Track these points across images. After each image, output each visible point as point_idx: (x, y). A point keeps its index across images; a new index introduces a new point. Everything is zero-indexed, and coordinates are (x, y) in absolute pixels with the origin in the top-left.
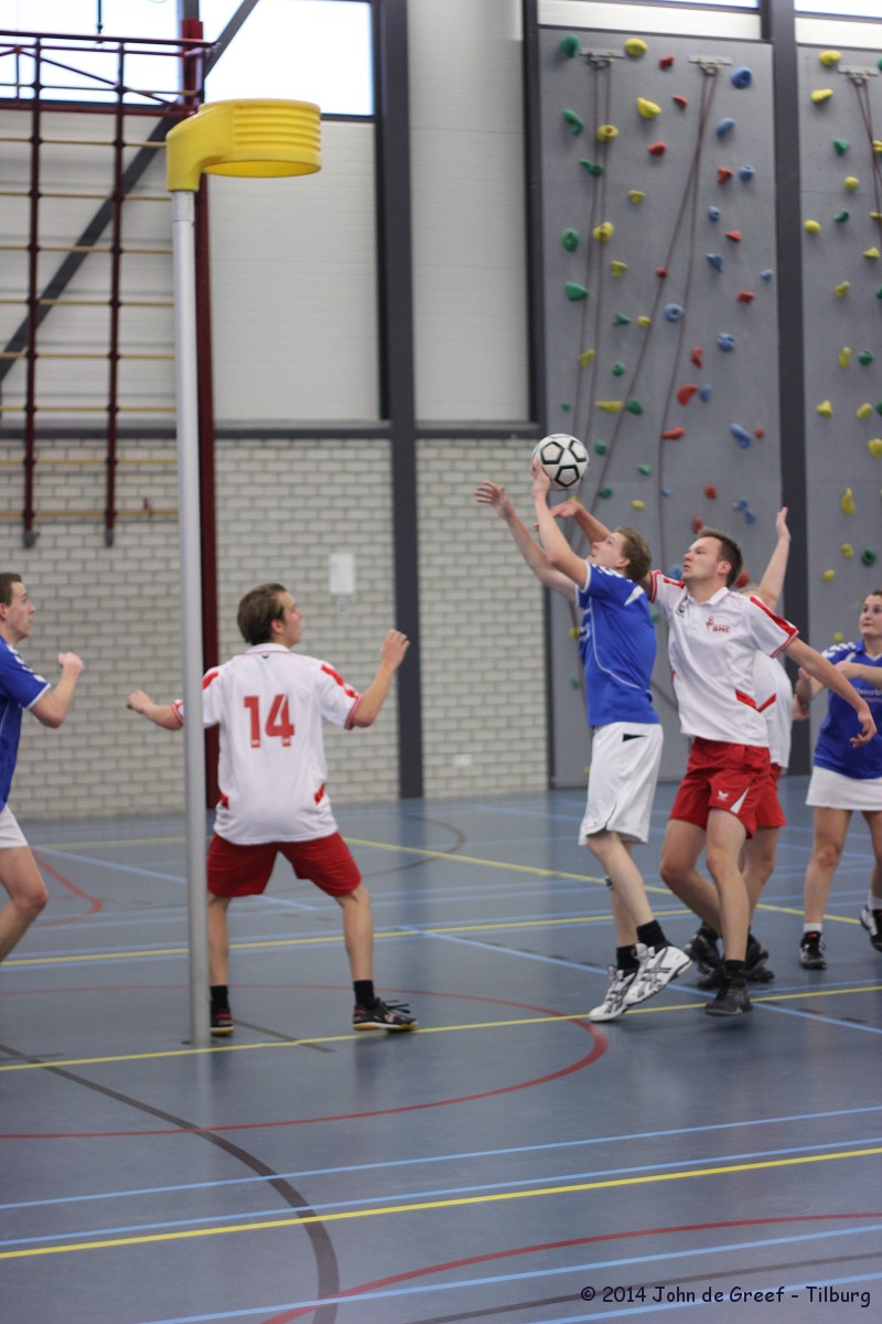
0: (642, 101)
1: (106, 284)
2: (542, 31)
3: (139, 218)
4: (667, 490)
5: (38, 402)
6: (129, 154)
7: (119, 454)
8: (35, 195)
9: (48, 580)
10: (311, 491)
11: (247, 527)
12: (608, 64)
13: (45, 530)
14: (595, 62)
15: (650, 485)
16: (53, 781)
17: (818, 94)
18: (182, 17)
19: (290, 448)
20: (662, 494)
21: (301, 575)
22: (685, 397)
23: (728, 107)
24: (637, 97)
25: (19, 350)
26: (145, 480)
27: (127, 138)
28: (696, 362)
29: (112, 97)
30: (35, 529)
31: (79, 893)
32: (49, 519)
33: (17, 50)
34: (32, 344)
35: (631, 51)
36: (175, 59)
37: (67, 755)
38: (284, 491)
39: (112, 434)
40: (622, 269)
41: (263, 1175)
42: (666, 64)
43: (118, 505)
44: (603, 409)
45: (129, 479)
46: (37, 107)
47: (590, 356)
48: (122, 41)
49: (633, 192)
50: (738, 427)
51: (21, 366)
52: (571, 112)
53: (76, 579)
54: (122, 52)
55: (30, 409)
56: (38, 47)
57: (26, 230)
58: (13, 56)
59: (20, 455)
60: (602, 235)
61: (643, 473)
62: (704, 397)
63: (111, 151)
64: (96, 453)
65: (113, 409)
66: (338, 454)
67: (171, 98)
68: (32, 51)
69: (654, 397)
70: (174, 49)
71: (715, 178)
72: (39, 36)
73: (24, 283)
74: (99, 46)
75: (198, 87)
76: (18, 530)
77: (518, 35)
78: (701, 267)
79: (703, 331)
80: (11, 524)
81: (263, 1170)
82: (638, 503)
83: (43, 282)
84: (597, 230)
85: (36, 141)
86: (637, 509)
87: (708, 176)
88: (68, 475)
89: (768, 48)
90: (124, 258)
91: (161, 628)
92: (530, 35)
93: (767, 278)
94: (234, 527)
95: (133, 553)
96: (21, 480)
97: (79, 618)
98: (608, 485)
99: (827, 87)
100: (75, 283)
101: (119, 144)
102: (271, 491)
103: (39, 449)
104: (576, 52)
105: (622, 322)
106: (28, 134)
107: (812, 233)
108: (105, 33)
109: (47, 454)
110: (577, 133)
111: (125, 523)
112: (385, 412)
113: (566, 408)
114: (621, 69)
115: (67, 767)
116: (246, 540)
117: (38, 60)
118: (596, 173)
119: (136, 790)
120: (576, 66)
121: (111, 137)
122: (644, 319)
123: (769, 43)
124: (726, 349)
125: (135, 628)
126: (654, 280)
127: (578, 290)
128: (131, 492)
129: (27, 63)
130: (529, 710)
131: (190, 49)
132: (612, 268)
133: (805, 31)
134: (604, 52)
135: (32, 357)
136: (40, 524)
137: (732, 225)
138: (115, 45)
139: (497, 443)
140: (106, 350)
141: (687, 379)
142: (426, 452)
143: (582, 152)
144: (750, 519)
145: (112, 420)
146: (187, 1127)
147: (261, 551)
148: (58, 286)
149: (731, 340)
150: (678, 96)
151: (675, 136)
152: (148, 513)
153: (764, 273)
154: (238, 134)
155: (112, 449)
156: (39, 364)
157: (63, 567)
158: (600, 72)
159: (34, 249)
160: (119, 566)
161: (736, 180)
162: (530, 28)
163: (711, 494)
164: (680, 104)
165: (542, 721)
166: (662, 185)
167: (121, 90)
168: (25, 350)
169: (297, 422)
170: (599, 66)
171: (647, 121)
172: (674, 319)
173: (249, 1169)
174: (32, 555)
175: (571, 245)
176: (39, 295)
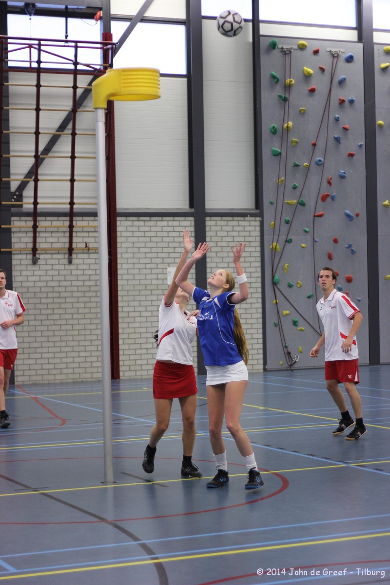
0: (305, 68)
1: (69, 149)
2: (261, 38)
3: (83, 120)
4: (317, 240)
5: (39, 200)
6: (79, 92)
7: (74, 223)
8: (38, 110)
9: (43, 278)
10: (159, 240)
11: (131, 255)
12: (290, 52)
13: (41, 257)
14: (285, 51)
15: (309, 237)
16: (45, 367)
17: (383, 65)
18: (102, 32)
19: (150, 221)
20: (314, 241)
21: (155, 277)
22: (324, 198)
23: (344, 71)
24: (303, 67)
25: (31, 178)
26: (86, 234)
27: (78, 85)
28: (329, 183)
29: (72, 67)
30: (37, 256)
31: (57, 417)
32: (44, 252)
33: (30, 46)
34: (37, 175)
35: (300, 46)
36: (99, 50)
37: (51, 355)
38: (148, 239)
39: (71, 214)
40: (296, 142)
41: (136, 541)
42: (316, 52)
43: (74, 246)
44: (288, 203)
45: (78, 234)
46: (39, 71)
47: (282, 180)
48: (76, 42)
49: (301, 108)
50: (347, 211)
51: (31, 184)
52: (274, 73)
53: (55, 278)
54: (76, 47)
55: (35, 203)
56: (40, 45)
57: (34, 125)
58: (28, 49)
59: (31, 224)
60: (288, 127)
61: (307, 232)
62: (333, 198)
63: (71, 90)
64: (64, 223)
65: (72, 203)
66: (170, 223)
67: (98, 67)
68: (37, 47)
69: (310, 198)
70: (99, 46)
71: (337, 102)
72: (40, 40)
73: (33, 148)
74: (66, 44)
75: (110, 62)
76: (30, 257)
77: (251, 40)
78: (331, 141)
79: (332, 170)
80: (27, 254)
81: (135, 539)
82: (303, 245)
83: (41, 148)
84: (286, 125)
85: (38, 86)
86: (303, 247)
87: (334, 102)
88: (52, 232)
89: (361, 45)
90: (77, 137)
91: (93, 299)
92: (256, 39)
93: (361, 146)
94: (125, 256)
95: (80, 267)
96: (31, 235)
97: (57, 295)
98: (290, 237)
99: (387, 62)
100: (55, 148)
101: (75, 87)
102: (141, 239)
103: (39, 221)
104: (276, 47)
105: (297, 165)
106: (35, 83)
107: (380, 126)
108: (69, 39)
109: (43, 223)
110: (277, 83)
111: (77, 254)
112: (191, 205)
113: (272, 203)
114: (296, 54)
115: (51, 361)
116: (130, 261)
117: (39, 50)
118: (285, 100)
119: (82, 371)
120: (276, 53)
121: (72, 84)
122: (306, 164)
123: (361, 43)
124: (342, 177)
125: (81, 300)
126: (311, 147)
127: (278, 151)
128: (80, 240)
129: (35, 52)
130: (255, 336)
131: (106, 46)
132: (292, 142)
133: (378, 38)
134: (289, 47)
135: (36, 181)
136: (39, 254)
137: (345, 122)
138: (73, 44)
139: (242, 218)
140: (69, 178)
141: (325, 190)
142: (210, 222)
143: (279, 91)
144: (353, 252)
145: (72, 208)
146: (103, 520)
147: (137, 266)
148: (48, 149)
149: (344, 173)
150: (321, 66)
151: (320, 84)
152: (87, 249)
153: (359, 144)
154: (123, 83)
155: (71, 221)
156: (39, 183)
157: (49, 273)
158: (287, 56)
159: (37, 133)
160: (74, 272)
161: (347, 103)
162: (256, 36)
163: (336, 241)
164: (322, 70)
165: (261, 341)
166: (314, 105)
167: (76, 63)
168: (33, 177)
169: (154, 209)
170: (286, 53)
171: (307, 77)
172: (319, 164)
173: (130, 539)
174: (36, 267)
175: (274, 131)
176: (39, 154)
